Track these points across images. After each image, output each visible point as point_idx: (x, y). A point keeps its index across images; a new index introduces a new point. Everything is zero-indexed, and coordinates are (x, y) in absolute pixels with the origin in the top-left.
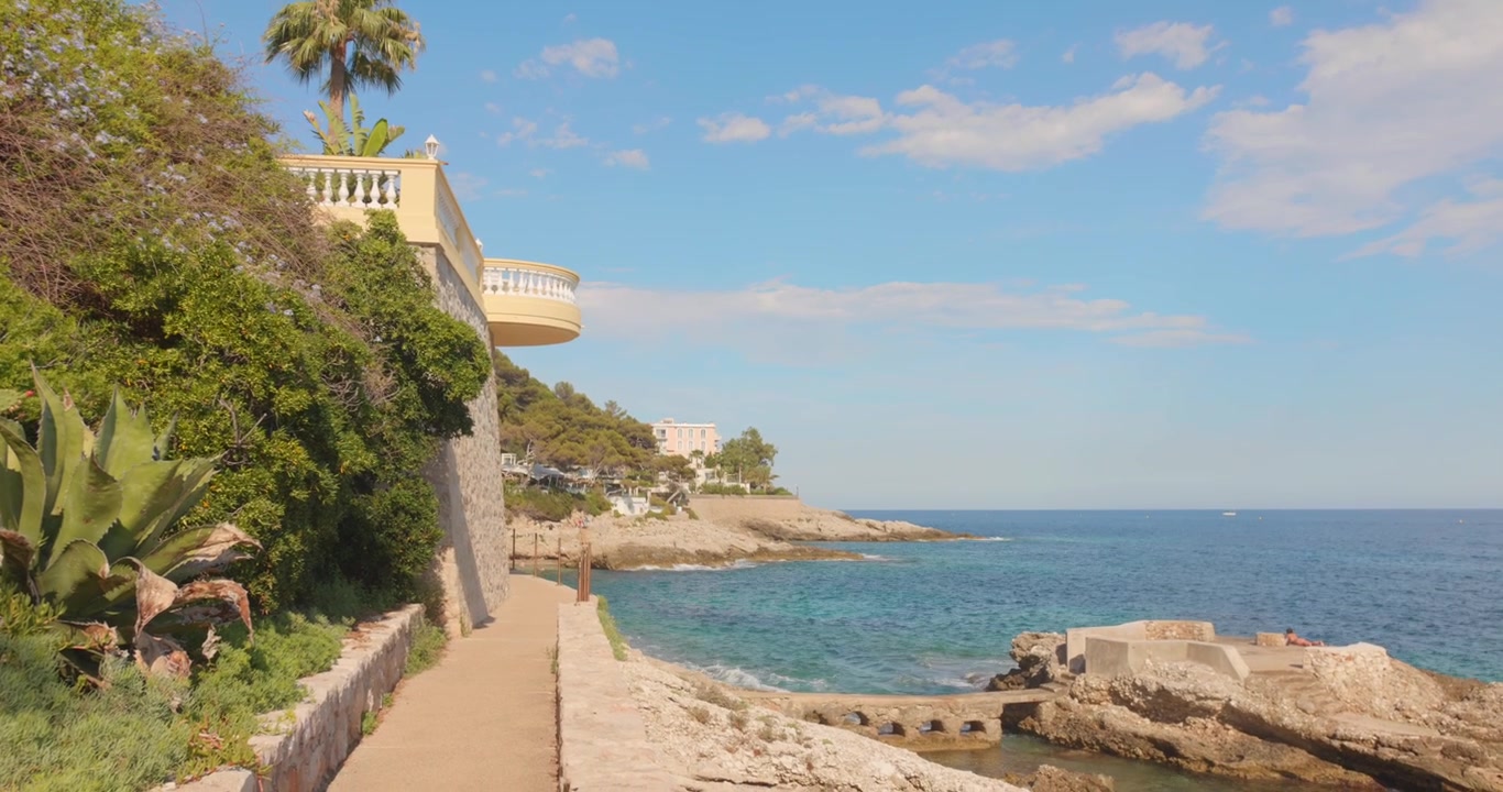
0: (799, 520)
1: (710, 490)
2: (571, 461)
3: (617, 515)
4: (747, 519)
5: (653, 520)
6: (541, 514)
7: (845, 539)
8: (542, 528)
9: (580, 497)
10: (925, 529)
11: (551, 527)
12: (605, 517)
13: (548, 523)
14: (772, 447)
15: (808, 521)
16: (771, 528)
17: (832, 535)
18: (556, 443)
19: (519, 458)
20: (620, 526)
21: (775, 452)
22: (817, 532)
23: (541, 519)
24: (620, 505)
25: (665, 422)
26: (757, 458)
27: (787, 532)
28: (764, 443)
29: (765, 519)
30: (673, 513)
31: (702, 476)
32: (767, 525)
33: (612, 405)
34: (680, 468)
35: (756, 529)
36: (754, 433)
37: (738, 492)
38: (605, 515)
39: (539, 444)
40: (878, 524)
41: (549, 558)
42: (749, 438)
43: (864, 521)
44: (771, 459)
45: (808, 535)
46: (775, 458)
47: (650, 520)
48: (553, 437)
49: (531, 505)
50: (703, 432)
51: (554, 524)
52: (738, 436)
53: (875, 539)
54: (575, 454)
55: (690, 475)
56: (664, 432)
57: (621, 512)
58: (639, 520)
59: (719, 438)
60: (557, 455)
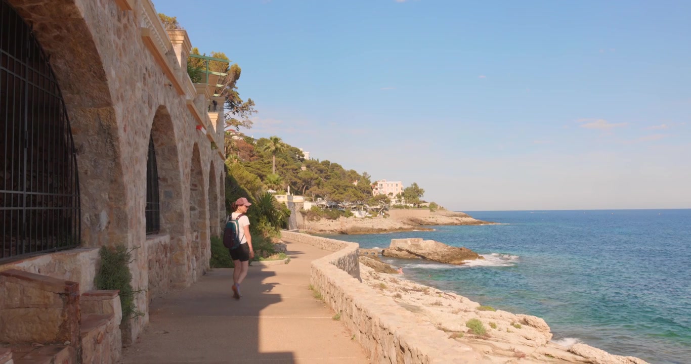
0: (430, 217)
1: (396, 207)
2: (338, 200)
3: (355, 217)
4: (410, 217)
5: (368, 218)
6: (329, 217)
7: (445, 225)
8: (329, 222)
9: (344, 212)
10: (477, 220)
11: (332, 221)
12: (351, 218)
13: (332, 220)
14: (423, 189)
15: (433, 218)
16: (418, 220)
17: (441, 223)
18: (334, 195)
19: (323, 199)
20: (356, 221)
21: (424, 192)
22: (435, 222)
23: (329, 219)
24: (356, 213)
25: (383, 181)
26: (417, 194)
27: (424, 222)
28: (419, 188)
29: (417, 217)
30: (376, 216)
31: (393, 202)
32: (417, 219)
33: (365, 173)
34: (384, 199)
35: (413, 221)
36: (415, 184)
37: (407, 207)
38: (351, 217)
39: (328, 195)
40: (460, 219)
41: (332, 231)
42: (414, 187)
43: (455, 218)
44: (422, 194)
45: (432, 223)
46: (424, 194)
47: (366, 218)
48: (333, 193)
49: (326, 214)
50: (397, 185)
51: (334, 220)
52: (410, 186)
53: (456, 224)
54: (340, 198)
55: (388, 201)
56: (382, 185)
57: (357, 216)
58: (363, 219)
59: (403, 187)
60: (334, 199)
